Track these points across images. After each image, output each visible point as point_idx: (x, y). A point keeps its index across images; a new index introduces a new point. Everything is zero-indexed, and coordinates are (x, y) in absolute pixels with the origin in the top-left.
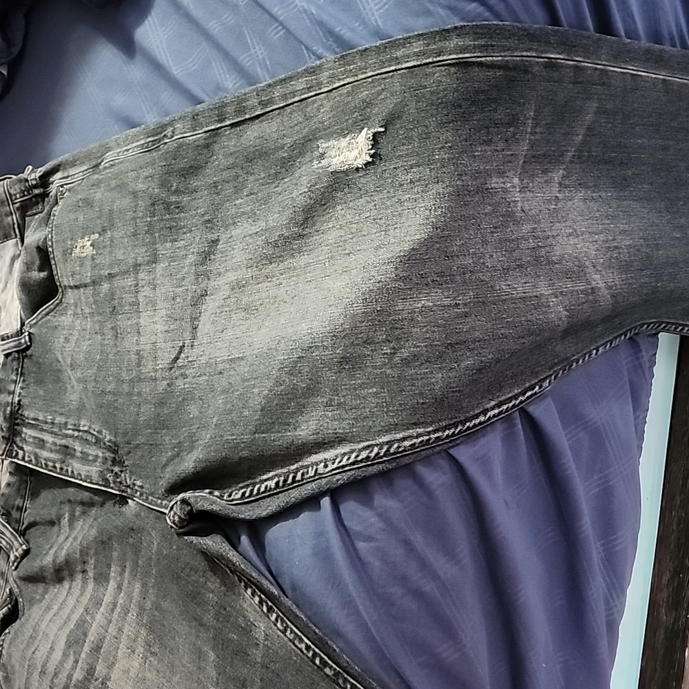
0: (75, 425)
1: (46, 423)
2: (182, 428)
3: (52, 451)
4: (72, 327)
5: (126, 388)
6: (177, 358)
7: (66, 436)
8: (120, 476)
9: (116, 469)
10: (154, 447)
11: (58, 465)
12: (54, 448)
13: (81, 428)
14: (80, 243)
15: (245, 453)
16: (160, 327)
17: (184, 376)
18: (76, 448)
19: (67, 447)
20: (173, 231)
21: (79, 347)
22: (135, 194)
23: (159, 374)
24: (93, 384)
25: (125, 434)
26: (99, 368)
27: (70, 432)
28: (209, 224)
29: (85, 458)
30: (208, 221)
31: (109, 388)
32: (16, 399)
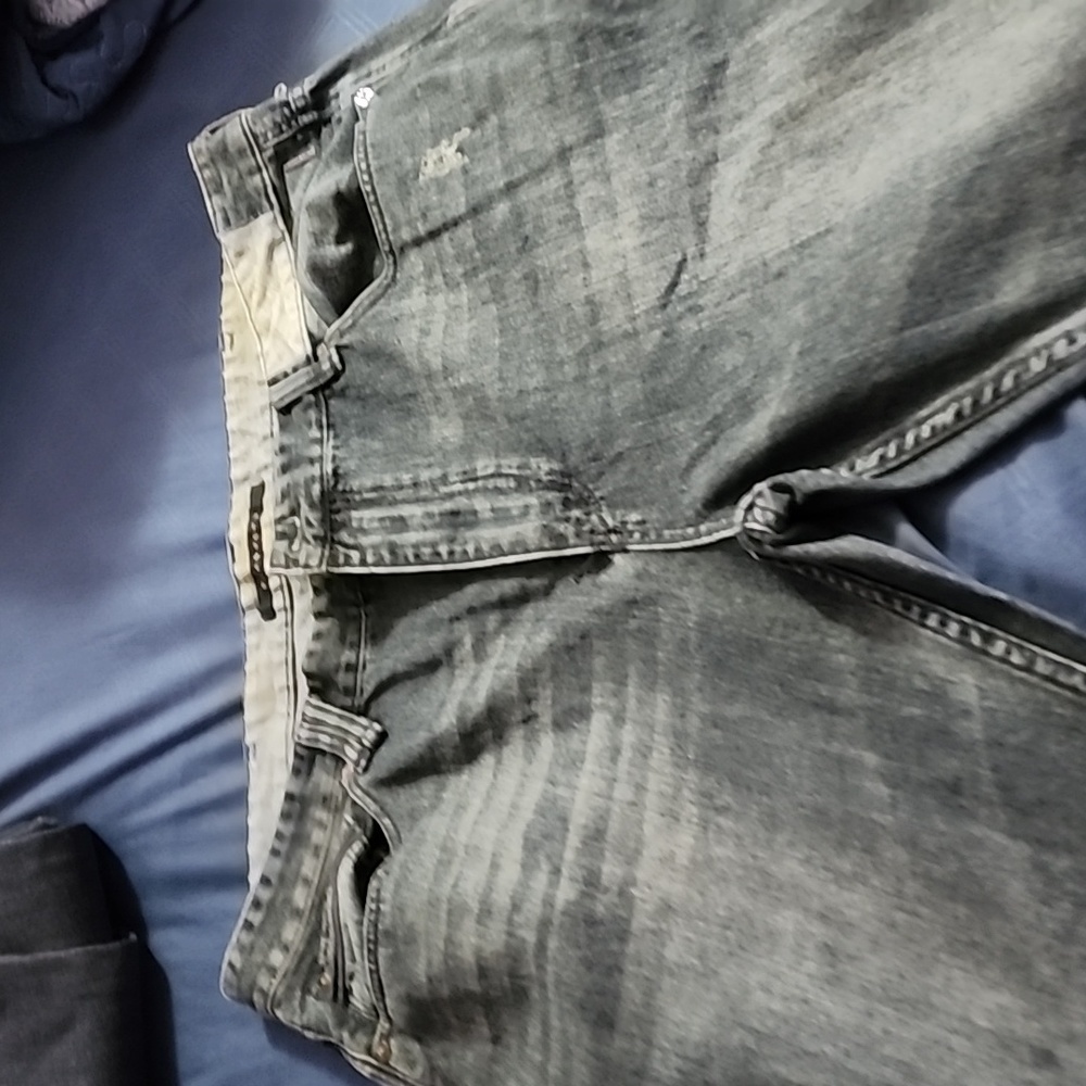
0: (465, 473)
1: (401, 488)
2: (711, 394)
3: (425, 528)
4: (428, 311)
5: (570, 370)
6: (674, 284)
7: (451, 496)
8: (588, 521)
9: (576, 513)
10: (655, 446)
11: (443, 549)
12: (427, 522)
13: (479, 474)
14: (431, 156)
15: (885, 374)
16: (630, 240)
17: (694, 310)
18: (478, 507)
19: (455, 513)
20: (629, 74)
21: (452, 336)
22: (539, 35)
23: (640, 323)
24: (498, 385)
25: (587, 446)
26: (505, 357)
27: (459, 487)
28: (704, 38)
29: (501, 517)
30: (701, 35)
31: (532, 383)
32: (329, 468)
